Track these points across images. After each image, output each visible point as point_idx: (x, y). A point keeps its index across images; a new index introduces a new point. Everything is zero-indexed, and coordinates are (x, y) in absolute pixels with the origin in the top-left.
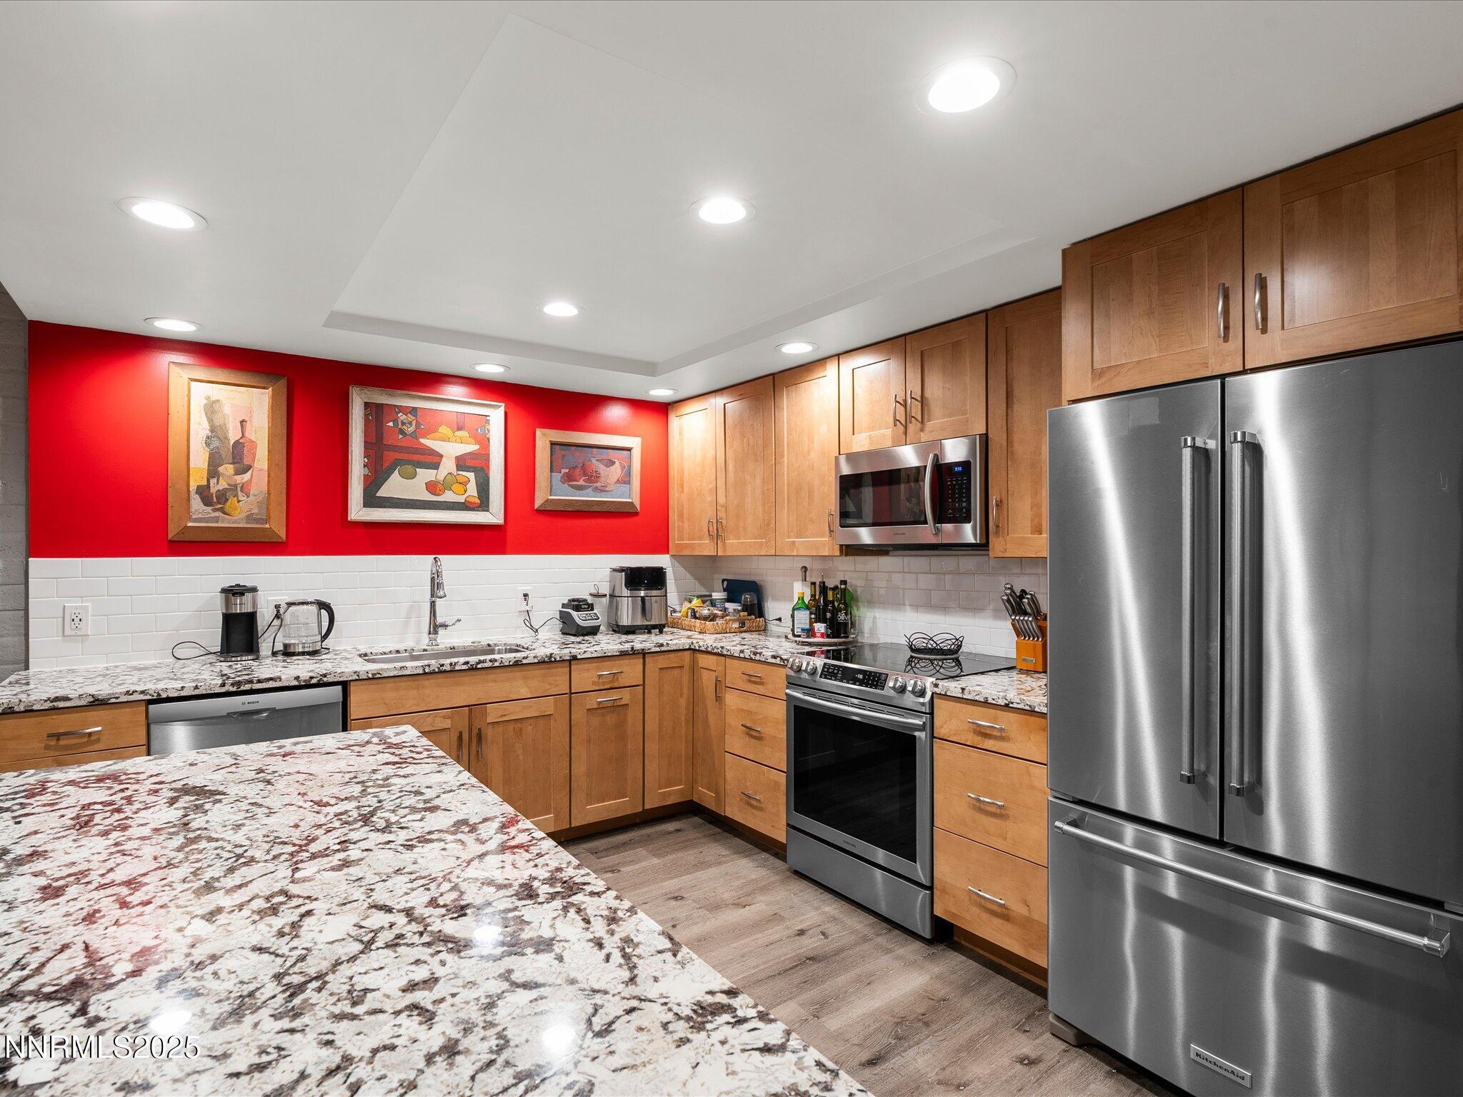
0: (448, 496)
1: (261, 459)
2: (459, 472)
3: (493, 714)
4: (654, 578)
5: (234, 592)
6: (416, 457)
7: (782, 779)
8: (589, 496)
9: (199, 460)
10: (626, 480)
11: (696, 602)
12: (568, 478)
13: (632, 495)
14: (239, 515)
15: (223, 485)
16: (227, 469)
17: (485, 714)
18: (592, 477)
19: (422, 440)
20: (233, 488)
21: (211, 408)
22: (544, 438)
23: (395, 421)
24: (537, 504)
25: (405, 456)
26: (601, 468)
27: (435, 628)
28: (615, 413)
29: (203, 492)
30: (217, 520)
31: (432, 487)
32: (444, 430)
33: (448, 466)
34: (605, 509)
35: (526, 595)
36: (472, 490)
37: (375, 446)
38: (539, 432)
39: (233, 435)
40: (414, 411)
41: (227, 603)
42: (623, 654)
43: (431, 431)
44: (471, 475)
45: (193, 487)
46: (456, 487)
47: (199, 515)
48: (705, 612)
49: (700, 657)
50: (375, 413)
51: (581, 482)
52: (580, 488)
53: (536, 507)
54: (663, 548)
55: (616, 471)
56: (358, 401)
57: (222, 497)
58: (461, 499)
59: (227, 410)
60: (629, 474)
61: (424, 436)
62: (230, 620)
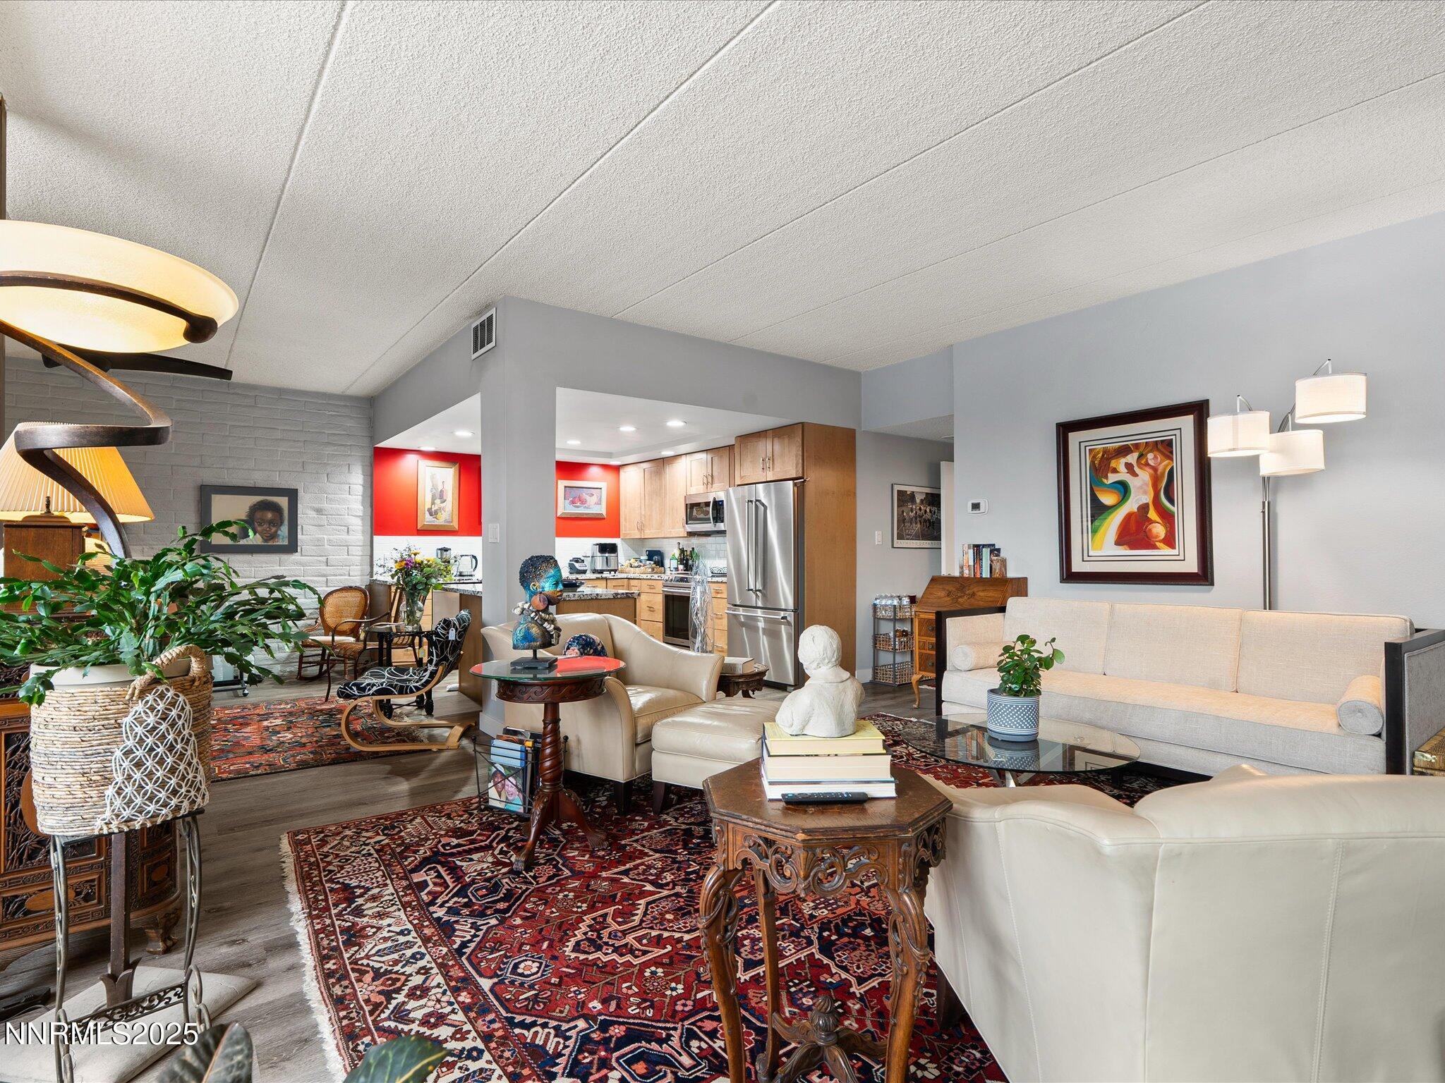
1: (450, 497)
4: (612, 549)
5: (444, 550)
7: (661, 625)
8: (581, 510)
10: (599, 503)
11: (633, 560)
12: (573, 502)
13: (602, 510)
16: (438, 501)
18: (583, 502)
21: (432, 477)
22: (562, 484)
24: (558, 514)
26: (587, 497)
28: (594, 471)
29: (430, 510)
30: (434, 521)
34: (589, 516)
38: (560, 482)
42: (597, 579)
48: (636, 564)
49: (631, 581)
51: (578, 504)
52: (578, 507)
53: (558, 516)
54: (618, 536)
55: (594, 499)
57: (436, 512)
60: (600, 500)
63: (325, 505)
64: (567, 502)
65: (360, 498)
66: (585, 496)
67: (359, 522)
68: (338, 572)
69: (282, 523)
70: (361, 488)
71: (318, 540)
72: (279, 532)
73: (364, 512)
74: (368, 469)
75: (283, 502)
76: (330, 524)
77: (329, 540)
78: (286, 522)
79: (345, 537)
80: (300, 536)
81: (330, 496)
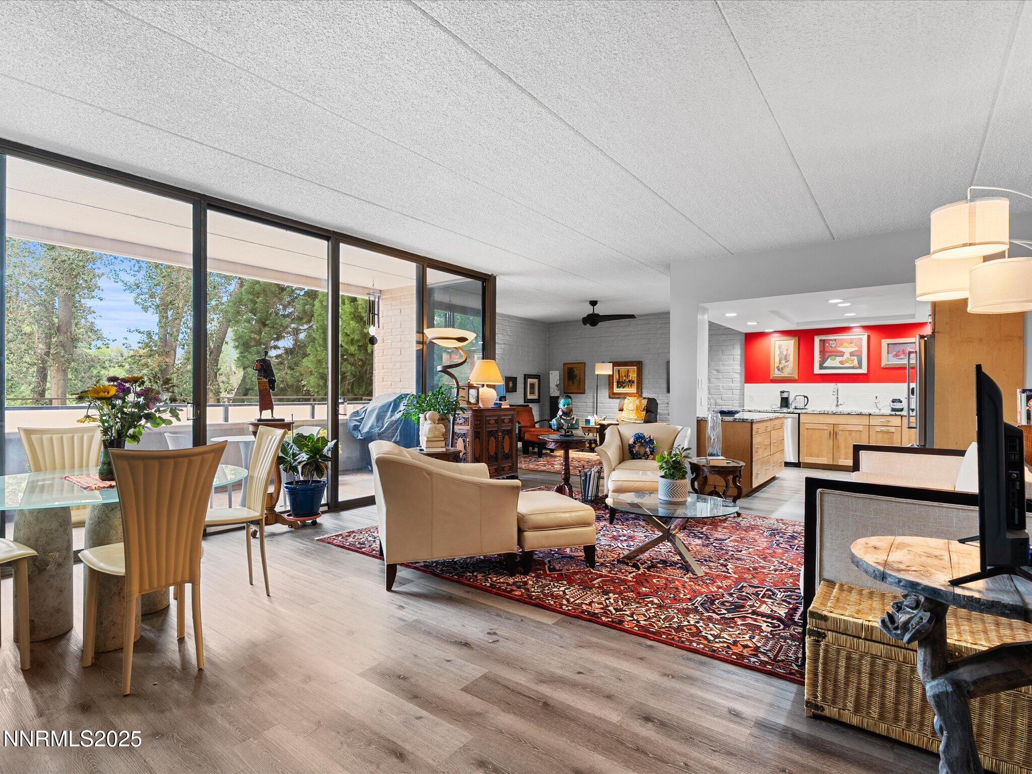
0: (847, 365)
1: (791, 359)
2: (851, 357)
3: (841, 427)
5: (782, 392)
6: (836, 354)
9: (777, 360)
12: (896, 355)
14: (786, 374)
15: (782, 366)
16: (783, 362)
17: (838, 427)
19: (838, 349)
20: (785, 366)
21: (780, 347)
22: (885, 342)
23: (829, 344)
24: (883, 365)
25: (832, 354)
27: (837, 406)
29: (778, 368)
30: (781, 375)
31: (841, 362)
32: (845, 344)
33: (847, 355)
35: (876, 397)
36: (856, 363)
37: (823, 352)
38: (883, 341)
39: (785, 353)
40: (835, 340)
41: (781, 395)
42: (891, 415)
43: (841, 345)
44: (855, 358)
45: (776, 367)
46: (850, 362)
47: (776, 374)
50: (823, 342)
51: (902, 357)
52: (899, 359)
56: (817, 340)
57: (782, 369)
58: (852, 365)
59: (783, 347)
61: (838, 347)
62: (783, 399)
63: (721, 368)
64: (890, 355)
65: (739, 362)
67: (738, 376)
68: (728, 404)
70: (739, 357)
71: (718, 386)
73: (741, 370)
74: (744, 345)
76: (723, 378)
77: (723, 386)
79: (731, 384)
81: (723, 363)
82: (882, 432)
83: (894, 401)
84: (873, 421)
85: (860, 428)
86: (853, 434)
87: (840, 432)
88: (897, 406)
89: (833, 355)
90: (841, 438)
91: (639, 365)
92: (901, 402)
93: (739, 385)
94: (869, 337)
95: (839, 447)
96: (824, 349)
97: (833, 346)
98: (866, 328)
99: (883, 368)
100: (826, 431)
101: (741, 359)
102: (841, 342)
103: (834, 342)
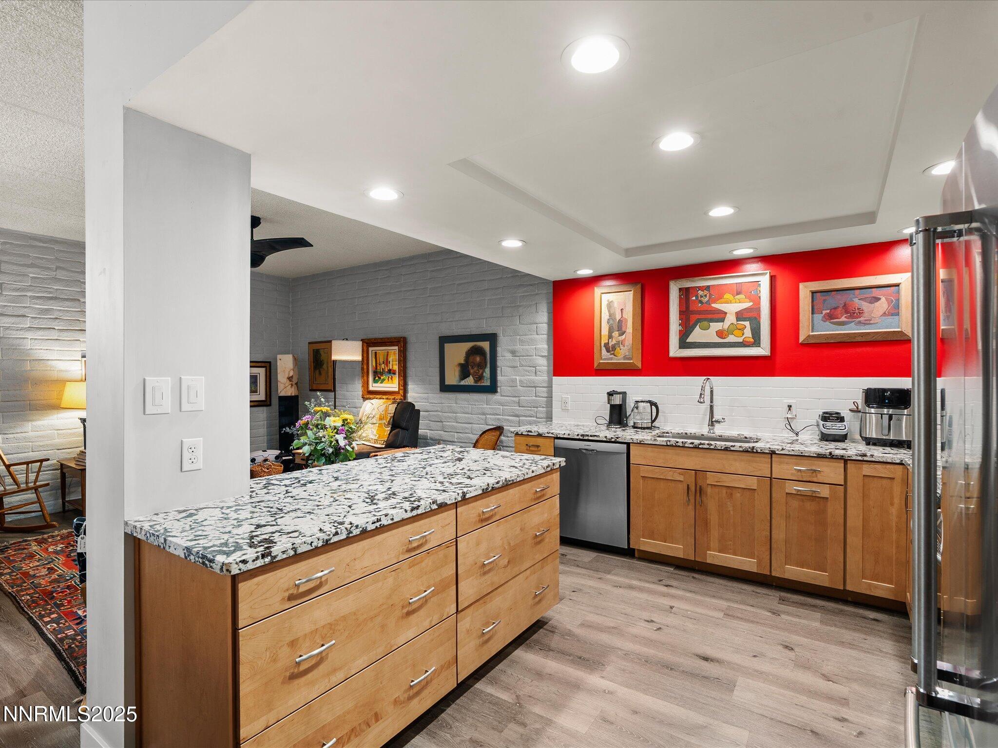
0: (731, 339)
1: (629, 329)
2: (738, 322)
3: (711, 479)
4: (897, 399)
5: (610, 394)
6: (710, 316)
8: (852, 329)
9: (605, 331)
10: (893, 313)
12: (830, 317)
13: (900, 325)
14: (620, 358)
15: (614, 342)
16: (616, 334)
17: (706, 478)
18: (854, 314)
19: (713, 305)
20: (618, 343)
21: (610, 305)
22: (805, 289)
23: (697, 296)
24: (801, 339)
25: (703, 316)
26: (865, 306)
27: (712, 423)
29: (606, 345)
30: (611, 359)
31: (720, 334)
32: (728, 296)
33: (731, 319)
34: (869, 339)
35: (790, 407)
36: (748, 333)
37: (685, 313)
38: (802, 286)
39: (618, 317)
40: (708, 288)
41: (609, 400)
42: (820, 456)
43: (719, 298)
44: (747, 324)
45: (603, 344)
46: (736, 332)
47: (603, 357)
50: (685, 293)
51: (843, 319)
52: (843, 324)
53: (800, 342)
55: (883, 305)
56: (674, 289)
57: (614, 348)
58: (740, 340)
59: (616, 305)
60: (897, 307)
61: (714, 302)
62: (613, 408)
63: (518, 347)
64: (818, 317)
65: (545, 336)
66: (857, 302)
67: (543, 362)
68: (528, 413)
69: (486, 365)
70: (545, 326)
71: (513, 381)
72: (484, 374)
73: (549, 352)
74: (551, 305)
75: (486, 345)
76: (522, 366)
77: (521, 381)
78: (488, 365)
79: (533, 377)
80: (499, 378)
81: (522, 337)
82: (799, 495)
83: (827, 417)
84: (781, 470)
85: (752, 483)
86: (737, 495)
87: (709, 490)
88: (835, 428)
89: (705, 320)
90: (712, 505)
91: (401, 343)
92: (841, 419)
93: (546, 378)
94: (773, 278)
95: (706, 523)
96: (687, 307)
97: (705, 300)
98: (767, 260)
99: (802, 344)
100: (680, 486)
101: (548, 331)
102: (719, 293)
103: (706, 292)
